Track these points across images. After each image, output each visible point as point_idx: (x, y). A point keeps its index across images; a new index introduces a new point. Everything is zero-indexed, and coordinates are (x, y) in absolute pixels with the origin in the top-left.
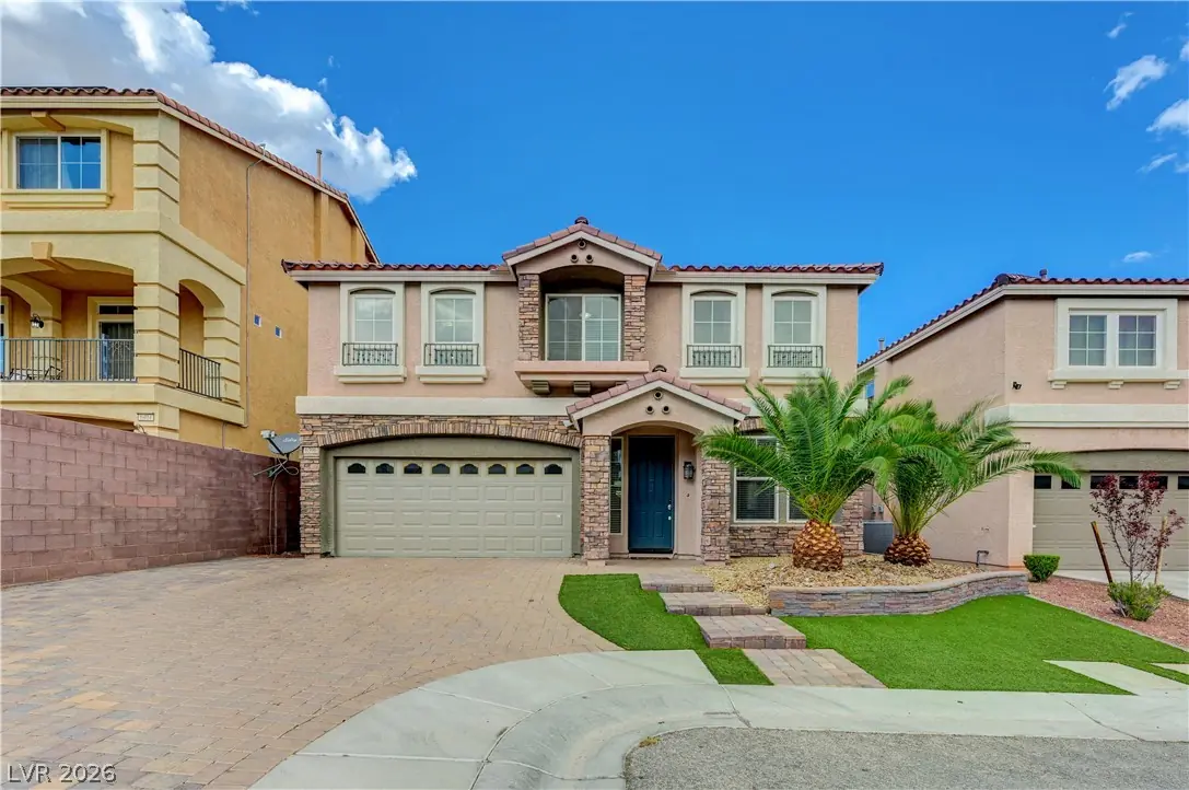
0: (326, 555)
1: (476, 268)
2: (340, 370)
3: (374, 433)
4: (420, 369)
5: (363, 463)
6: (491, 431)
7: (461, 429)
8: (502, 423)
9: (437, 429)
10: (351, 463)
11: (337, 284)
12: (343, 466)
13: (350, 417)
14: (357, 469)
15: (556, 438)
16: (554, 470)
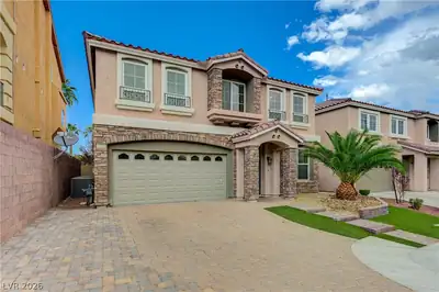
0: (109, 205)
1: (192, 60)
2: (117, 101)
3: (139, 138)
4: (162, 106)
5: (127, 153)
6: (197, 140)
7: (183, 138)
8: (202, 136)
9: (172, 137)
10: (120, 153)
11: (116, 52)
12: (116, 155)
13: (126, 128)
14: (123, 157)
15: (224, 145)
16: (219, 159)
